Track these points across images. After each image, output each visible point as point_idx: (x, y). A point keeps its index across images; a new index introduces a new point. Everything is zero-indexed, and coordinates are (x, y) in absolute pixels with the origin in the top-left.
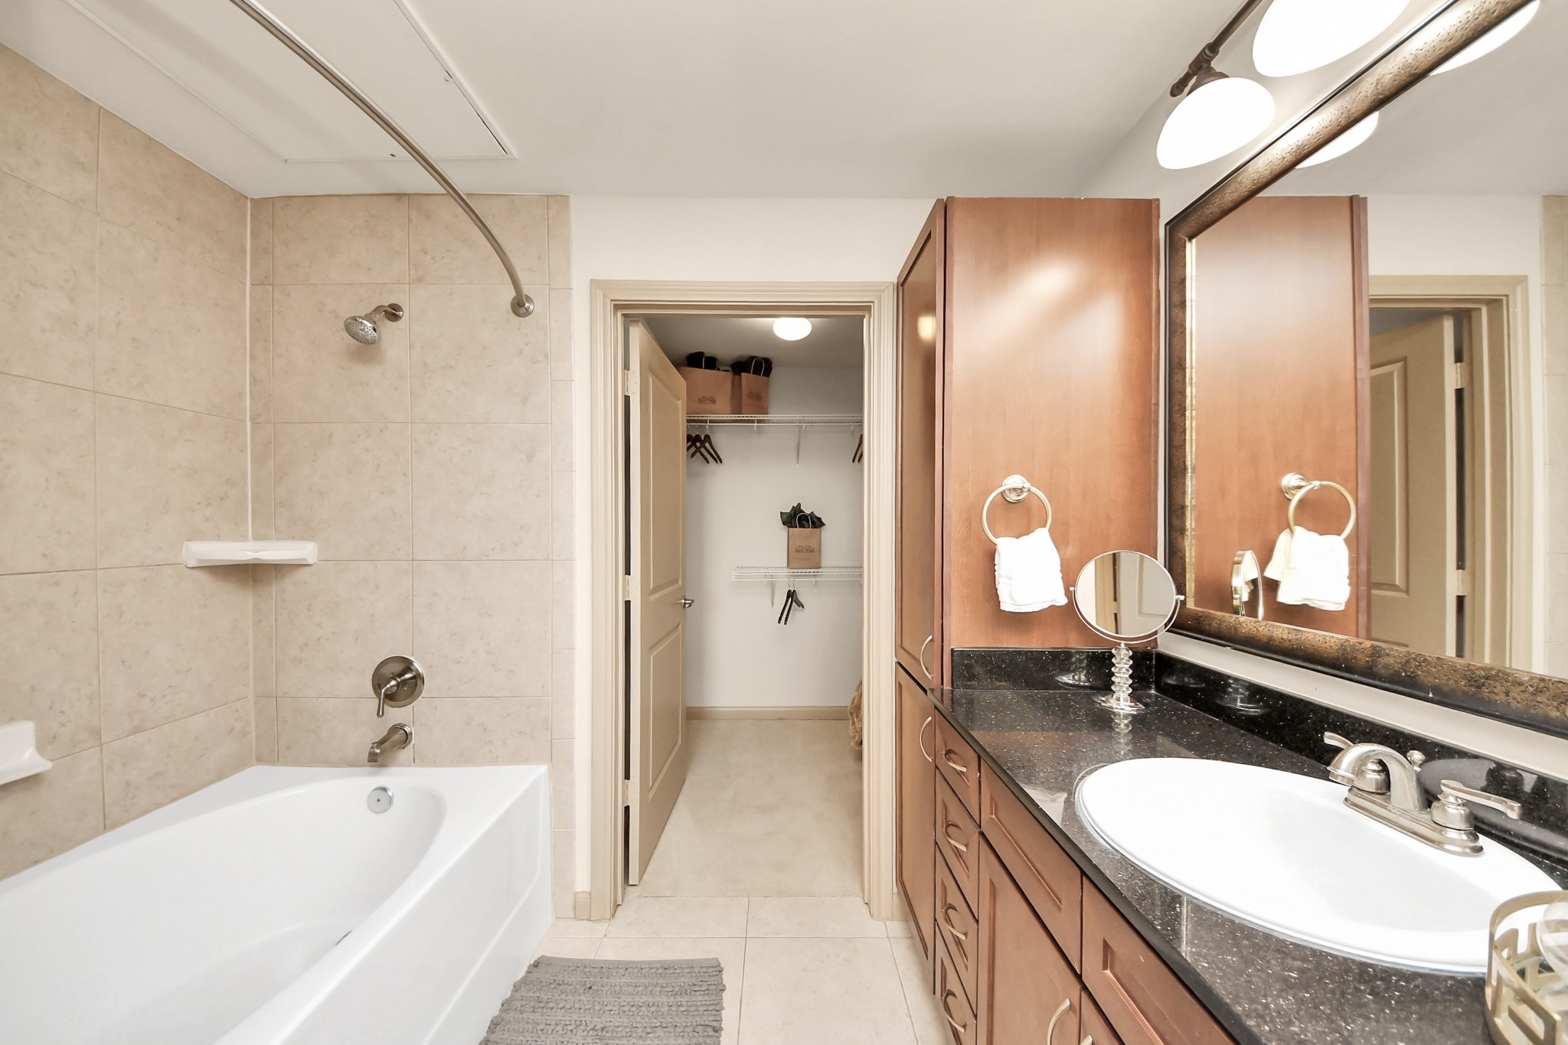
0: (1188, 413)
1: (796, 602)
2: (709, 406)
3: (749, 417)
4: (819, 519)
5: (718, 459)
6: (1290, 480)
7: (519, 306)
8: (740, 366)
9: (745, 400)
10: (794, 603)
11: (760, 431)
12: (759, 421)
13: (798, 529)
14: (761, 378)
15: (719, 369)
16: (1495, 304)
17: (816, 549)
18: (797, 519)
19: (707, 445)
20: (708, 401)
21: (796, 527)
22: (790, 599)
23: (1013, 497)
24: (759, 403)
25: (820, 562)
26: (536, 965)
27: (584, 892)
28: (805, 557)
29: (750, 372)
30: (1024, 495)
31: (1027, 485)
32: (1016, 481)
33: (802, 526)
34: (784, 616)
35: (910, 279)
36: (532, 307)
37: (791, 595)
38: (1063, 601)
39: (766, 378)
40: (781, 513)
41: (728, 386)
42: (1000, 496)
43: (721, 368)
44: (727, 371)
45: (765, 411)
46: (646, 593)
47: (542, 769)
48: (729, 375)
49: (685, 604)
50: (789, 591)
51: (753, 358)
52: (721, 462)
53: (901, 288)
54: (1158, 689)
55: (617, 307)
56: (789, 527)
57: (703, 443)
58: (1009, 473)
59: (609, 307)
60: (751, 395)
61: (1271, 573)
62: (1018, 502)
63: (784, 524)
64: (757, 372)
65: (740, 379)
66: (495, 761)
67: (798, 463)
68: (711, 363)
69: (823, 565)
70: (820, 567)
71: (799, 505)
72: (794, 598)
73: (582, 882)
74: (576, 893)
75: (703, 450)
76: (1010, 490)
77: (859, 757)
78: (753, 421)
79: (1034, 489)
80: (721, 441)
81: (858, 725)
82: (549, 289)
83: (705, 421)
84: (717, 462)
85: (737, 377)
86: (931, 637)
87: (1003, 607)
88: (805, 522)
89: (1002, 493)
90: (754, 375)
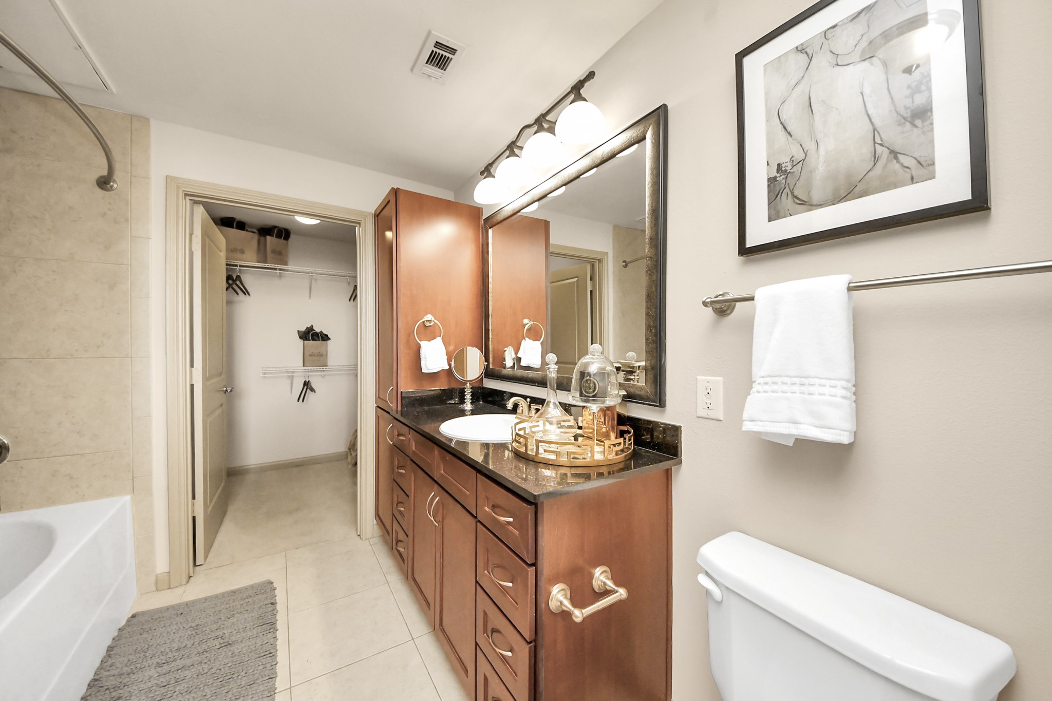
0: (490, 294)
1: (309, 389)
2: (239, 255)
3: (273, 266)
4: (327, 336)
5: (246, 292)
6: (526, 321)
7: (104, 183)
8: (265, 231)
9: (269, 255)
10: (308, 389)
11: (280, 276)
12: (280, 270)
13: (311, 342)
14: (282, 241)
15: (247, 231)
16: (600, 261)
17: (324, 354)
18: (309, 335)
19: (238, 282)
20: (238, 252)
21: (310, 340)
22: (306, 387)
23: (428, 324)
24: (281, 257)
25: (327, 362)
26: (134, 616)
27: (164, 573)
28: (316, 360)
29: (273, 236)
30: (432, 324)
31: (433, 319)
32: (429, 317)
33: (313, 340)
34: (302, 397)
35: (382, 213)
36: (115, 186)
37: (307, 384)
38: (447, 367)
39: (285, 242)
40: (298, 331)
41: (255, 242)
42: (422, 324)
43: (249, 229)
44: (254, 232)
45: (286, 264)
46: (206, 379)
47: (128, 498)
48: (256, 236)
49: (226, 390)
50: (305, 381)
51: (275, 227)
52: (249, 294)
53: (376, 218)
54: (483, 401)
55: (186, 195)
56: (304, 340)
57: (234, 281)
58: (426, 314)
59: (181, 196)
60: (274, 251)
61: (519, 355)
62: (430, 326)
63: (300, 338)
64: (279, 236)
65: (266, 241)
66: (83, 498)
67: (310, 298)
68: (241, 226)
69: (328, 364)
70: (327, 366)
71: (312, 326)
72: (309, 386)
73: (161, 565)
74: (157, 575)
75: (235, 286)
76: (426, 321)
77: (354, 474)
78: (275, 269)
79: (435, 321)
80: (248, 280)
81: (354, 454)
82: (131, 176)
83: (236, 266)
84: (245, 294)
85: (262, 238)
86: (392, 387)
87: (423, 371)
88: (316, 338)
89: (423, 322)
90: (276, 239)
